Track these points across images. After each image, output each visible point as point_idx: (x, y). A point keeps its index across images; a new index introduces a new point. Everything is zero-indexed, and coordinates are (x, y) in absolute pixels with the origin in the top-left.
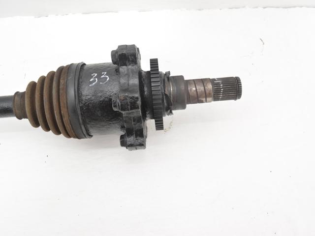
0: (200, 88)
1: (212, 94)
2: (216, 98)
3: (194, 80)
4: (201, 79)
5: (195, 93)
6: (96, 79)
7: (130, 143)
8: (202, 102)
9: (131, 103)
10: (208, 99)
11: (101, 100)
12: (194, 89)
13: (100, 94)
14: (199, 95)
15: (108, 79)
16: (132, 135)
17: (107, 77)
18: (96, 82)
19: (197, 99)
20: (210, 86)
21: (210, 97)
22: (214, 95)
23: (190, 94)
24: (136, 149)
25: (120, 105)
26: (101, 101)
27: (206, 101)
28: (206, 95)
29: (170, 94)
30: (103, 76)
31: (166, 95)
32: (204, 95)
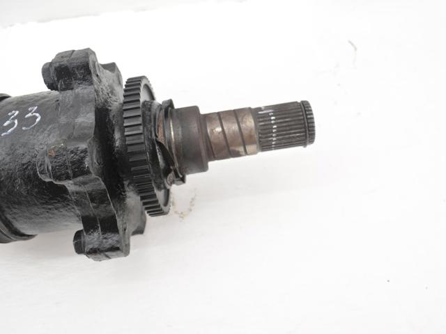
0: (231, 127)
1: (256, 137)
2: (265, 146)
3: (219, 114)
4: (234, 111)
5: (221, 136)
6: (16, 122)
7: (91, 246)
8: (237, 154)
9: (73, 163)
10: (250, 148)
11: (25, 161)
12: (219, 129)
13: (21, 151)
14: (229, 141)
15: (38, 120)
16: (95, 229)
17: (37, 115)
18: (15, 126)
19: (226, 150)
20: (249, 123)
21: (252, 143)
22: (260, 138)
23: (212, 139)
24: (108, 257)
25: (50, 168)
26: (23, 165)
27: (246, 153)
28: (243, 139)
29: (169, 142)
30: (30, 115)
31: (160, 144)
32: (240, 140)
